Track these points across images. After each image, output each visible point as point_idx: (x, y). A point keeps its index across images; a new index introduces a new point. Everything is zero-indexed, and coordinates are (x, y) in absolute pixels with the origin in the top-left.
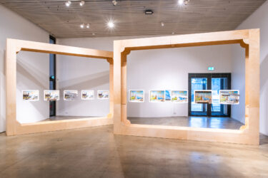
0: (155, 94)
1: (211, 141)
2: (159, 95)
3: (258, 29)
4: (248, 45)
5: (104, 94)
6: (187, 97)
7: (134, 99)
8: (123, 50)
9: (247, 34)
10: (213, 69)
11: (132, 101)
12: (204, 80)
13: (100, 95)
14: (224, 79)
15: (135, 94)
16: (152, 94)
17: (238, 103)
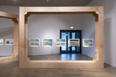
0: (46, 42)
1: (79, 68)
2: (49, 42)
3: (103, 7)
4: (98, 15)
5: (10, 42)
6: (66, 43)
7: (33, 44)
8: (26, 13)
9: (98, 9)
10: (72, 28)
11: (32, 46)
12: (67, 33)
13: (8, 42)
14: (77, 33)
15: (33, 42)
16: (45, 41)
17: (93, 46)
